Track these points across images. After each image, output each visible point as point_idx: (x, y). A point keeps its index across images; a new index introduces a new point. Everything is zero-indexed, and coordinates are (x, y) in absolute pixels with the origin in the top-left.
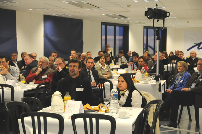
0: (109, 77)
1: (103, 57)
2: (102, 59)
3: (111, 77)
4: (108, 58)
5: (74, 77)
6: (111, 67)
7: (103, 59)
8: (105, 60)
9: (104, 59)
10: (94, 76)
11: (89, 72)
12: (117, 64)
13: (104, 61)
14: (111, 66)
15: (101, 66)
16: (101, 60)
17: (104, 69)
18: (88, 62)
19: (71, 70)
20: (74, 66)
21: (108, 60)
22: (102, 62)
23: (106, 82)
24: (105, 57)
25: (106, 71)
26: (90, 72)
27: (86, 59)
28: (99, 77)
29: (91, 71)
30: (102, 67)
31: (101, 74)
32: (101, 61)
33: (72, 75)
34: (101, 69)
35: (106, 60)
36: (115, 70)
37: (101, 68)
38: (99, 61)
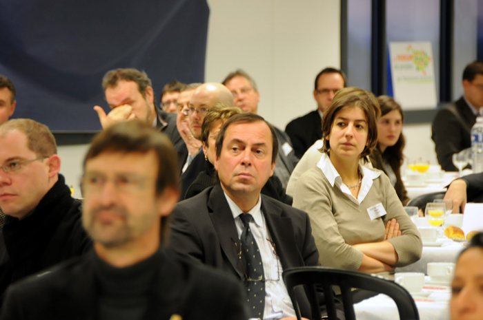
0: (392, 258)
1: (356, 113)
2: (343, 125)
3: (411, 260)
4: (387, 122)
5: (121, 259)
6: (414, 190)
7: (351, 125)
8: (363, 134)
9: (357, 126)
10: (278, 253)
11: (246, 218)
12: (459, 165)
13: (361, 137)
14: (413, 177)
15: (332, 174)
16: (335, 130)
17: (360, 199)
18: (229, 148)
19: (100, 209)
20: (122, 180)
21: (391, 137)
22: (347, 145)
23: (367, 297)
24: (366, 112)
25: (372, 216)
26: (250, 218)
27: (217, 130)
28: (321, 259)
29: (256, 213)
30: (344, 189)
31: (338, 239)
32: (333, 143)
33: (110, 245)
34: (335, 199)
35: (372, 135)
36: (439, 211)
37: (336, 189)
38: (319, 144)
